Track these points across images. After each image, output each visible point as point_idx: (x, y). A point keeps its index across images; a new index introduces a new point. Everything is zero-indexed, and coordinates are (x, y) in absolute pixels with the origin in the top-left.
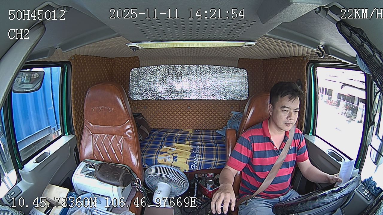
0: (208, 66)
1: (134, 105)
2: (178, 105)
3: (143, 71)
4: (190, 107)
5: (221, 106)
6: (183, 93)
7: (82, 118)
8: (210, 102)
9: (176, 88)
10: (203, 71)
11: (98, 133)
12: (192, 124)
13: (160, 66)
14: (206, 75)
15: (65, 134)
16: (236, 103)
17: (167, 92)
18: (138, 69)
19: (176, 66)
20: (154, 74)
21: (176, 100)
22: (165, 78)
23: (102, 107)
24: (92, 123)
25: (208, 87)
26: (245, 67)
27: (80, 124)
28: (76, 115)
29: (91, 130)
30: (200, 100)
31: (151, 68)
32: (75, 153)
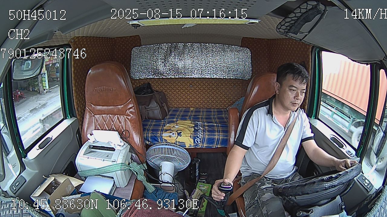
0: (210, 44)
1: (136, 84)
2: (180, 83)
3: (145, 50)
4: (192, 85)
5: (224, 84)
6: (185, 71)
7: (83, 100)
8: (213, 80)
9: (178, 66)
10: (206, 49)
11: (100, 113)
12: (194, 103)
13: (162, 45)
14: (208, 53)
15: (67, 118)
16: (239, 82)
17: (169, 70)
18: (139, 48)
19: (178, 44)
20: (156, 53)
21: (178, 78)
22: (167, 56)
23: (104, 88)
24: (94, 104)
25: (211, 66)
26: (249, 47)
27: (81, 106)
28: (78, 97)
29: (92, 111)
30: (203, 78)
31: (152, 47)
32: (77, 135)
